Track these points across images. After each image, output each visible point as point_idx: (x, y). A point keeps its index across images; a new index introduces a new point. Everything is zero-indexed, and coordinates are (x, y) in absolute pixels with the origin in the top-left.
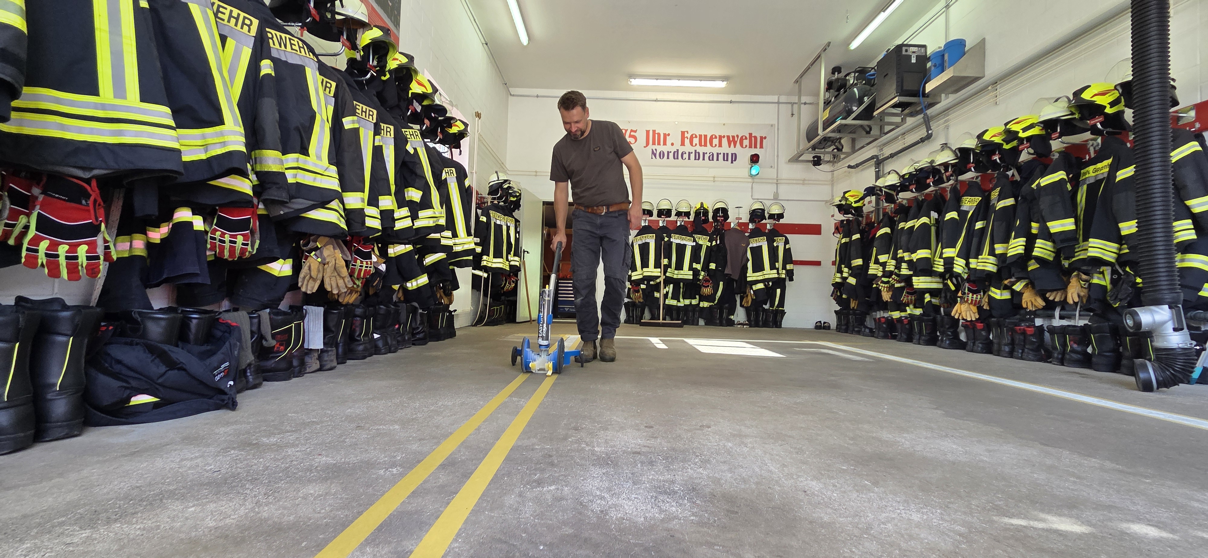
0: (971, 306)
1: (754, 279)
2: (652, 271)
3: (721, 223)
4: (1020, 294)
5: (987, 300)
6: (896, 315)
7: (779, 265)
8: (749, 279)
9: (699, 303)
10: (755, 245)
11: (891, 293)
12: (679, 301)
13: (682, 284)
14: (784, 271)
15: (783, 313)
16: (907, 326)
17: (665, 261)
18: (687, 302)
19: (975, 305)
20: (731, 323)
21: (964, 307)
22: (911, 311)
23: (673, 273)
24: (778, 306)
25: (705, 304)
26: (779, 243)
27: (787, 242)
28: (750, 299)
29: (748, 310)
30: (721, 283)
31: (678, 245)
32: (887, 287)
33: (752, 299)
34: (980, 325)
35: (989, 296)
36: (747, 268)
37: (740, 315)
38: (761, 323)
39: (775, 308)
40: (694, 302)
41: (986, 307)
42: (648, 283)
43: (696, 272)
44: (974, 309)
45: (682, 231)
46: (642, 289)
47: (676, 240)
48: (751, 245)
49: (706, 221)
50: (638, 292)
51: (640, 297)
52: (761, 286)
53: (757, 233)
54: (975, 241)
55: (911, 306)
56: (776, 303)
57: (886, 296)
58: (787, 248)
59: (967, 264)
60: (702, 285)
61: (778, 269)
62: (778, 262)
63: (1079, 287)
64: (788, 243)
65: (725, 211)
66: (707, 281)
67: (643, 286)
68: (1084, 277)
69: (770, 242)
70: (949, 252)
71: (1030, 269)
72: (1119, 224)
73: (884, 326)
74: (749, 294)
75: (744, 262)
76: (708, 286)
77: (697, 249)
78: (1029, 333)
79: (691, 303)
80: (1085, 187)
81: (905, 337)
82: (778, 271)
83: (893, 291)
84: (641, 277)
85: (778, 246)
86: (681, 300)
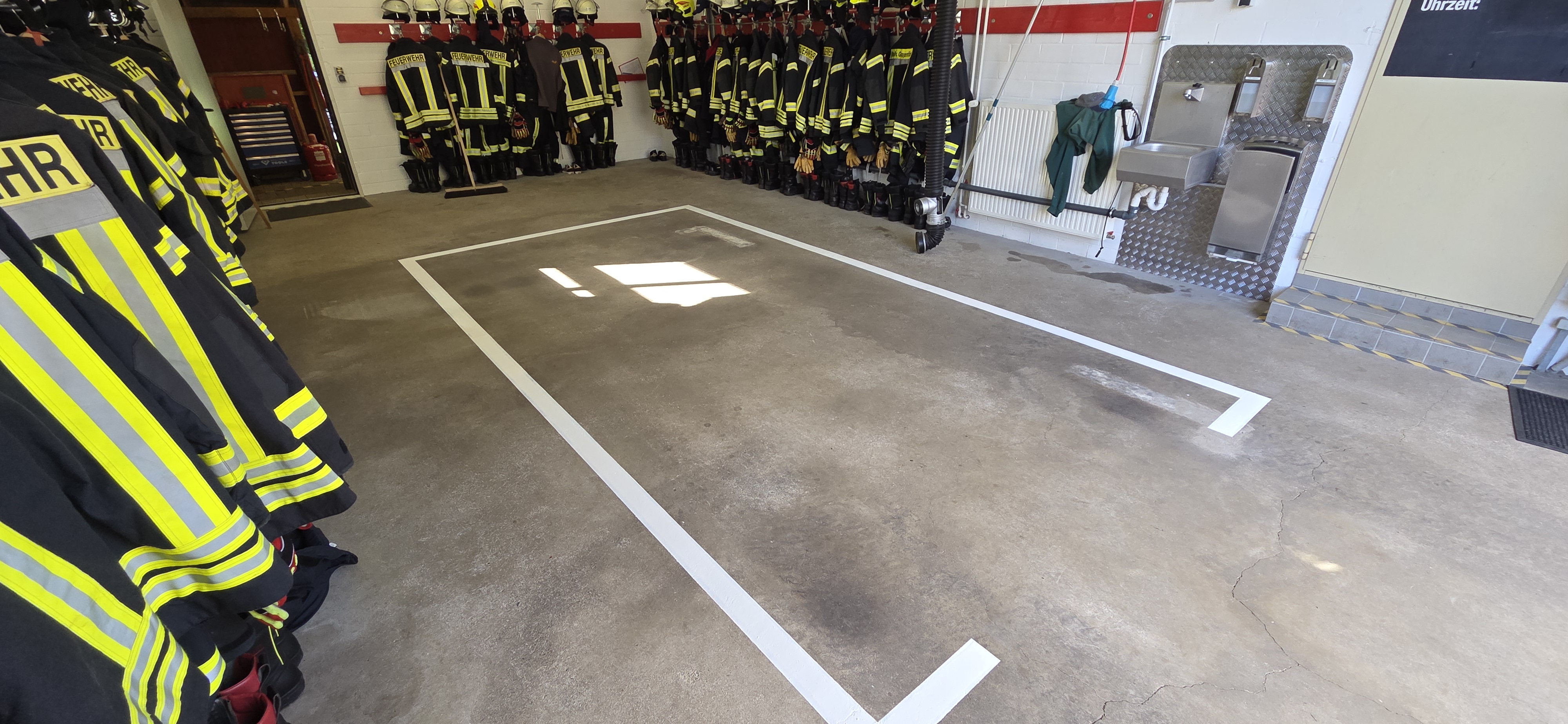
0: (809, 161)
1: (576, 108)
2: (435, 113)
3: (517, 29)
4: (845, 153)
5: (820, 153)
6: (739, 153)
7: (603, 87)
8: (570, 109)
9: (511, 149)
10: (568, 60)
11: (735, 133)
12: (483, 149)
13: (482, 127)
14: (611, 96)
15: (615, 146)
16: (752, 169)
17: (453, 98)
18: (494, 149)
19: (812, 159)
20: (558, 169)
21: (804, 161)
22: (754, 152)
23: (468, 113)
24: (608, 138)
25: (521, 150)
26: (598, 56)
27: (607, 55)
28: (574, 135)
29: (574, 150)
30: (537, 120)
31: (463, 68)
32: (731, 128)
33: (577, 135)
34: (815, 177)
35: (822, 150)
36: (565, 95)
37: (565, 157)
38: (593, 164)
39: (605, 141)
40: (504, 147)
41: (819, 159)
42: (433, 129)
43: (500, 109)
44: (811, 162)
45: (461, 44)
46: (426, 140)
47: (460, 60)
48: (563, 61)
49: (496, 26)
50: (422, 145)
51: (426, 152)
52: (585, 117)
53: (566, 41)
54: (813, 99)
55: (754, 147)
56: (606, 135)
57: (731, 136)
58: (608, 62)
59: (807, 121)
60: (513, 125)
61: (602, 93)
62: (601, 84)
63: (884, 155)
64: (609, 56)
65: (519, 11)
66: (517, 119)
67: (426, 136)
68: (888, 148)
69: (587, 55)
70: (792, 107)
71: (854, 137)
72: (913, 113)
73: (730, 166)
74: (573, 128)
75: (559, 88)
76: (521, 127)
77: (492, 72)
78: (850, 188)
79: (499, 149)
80: (893, 67)
81: (750, 179)
82: (603, 96)
83: (737, 132)
84: (419, 123)
85: (597, 60)
86: (486, 147)
